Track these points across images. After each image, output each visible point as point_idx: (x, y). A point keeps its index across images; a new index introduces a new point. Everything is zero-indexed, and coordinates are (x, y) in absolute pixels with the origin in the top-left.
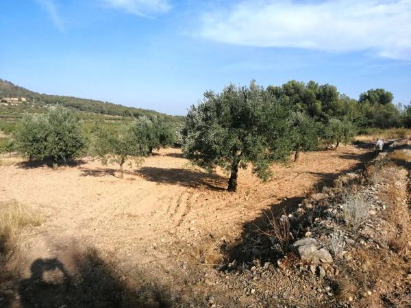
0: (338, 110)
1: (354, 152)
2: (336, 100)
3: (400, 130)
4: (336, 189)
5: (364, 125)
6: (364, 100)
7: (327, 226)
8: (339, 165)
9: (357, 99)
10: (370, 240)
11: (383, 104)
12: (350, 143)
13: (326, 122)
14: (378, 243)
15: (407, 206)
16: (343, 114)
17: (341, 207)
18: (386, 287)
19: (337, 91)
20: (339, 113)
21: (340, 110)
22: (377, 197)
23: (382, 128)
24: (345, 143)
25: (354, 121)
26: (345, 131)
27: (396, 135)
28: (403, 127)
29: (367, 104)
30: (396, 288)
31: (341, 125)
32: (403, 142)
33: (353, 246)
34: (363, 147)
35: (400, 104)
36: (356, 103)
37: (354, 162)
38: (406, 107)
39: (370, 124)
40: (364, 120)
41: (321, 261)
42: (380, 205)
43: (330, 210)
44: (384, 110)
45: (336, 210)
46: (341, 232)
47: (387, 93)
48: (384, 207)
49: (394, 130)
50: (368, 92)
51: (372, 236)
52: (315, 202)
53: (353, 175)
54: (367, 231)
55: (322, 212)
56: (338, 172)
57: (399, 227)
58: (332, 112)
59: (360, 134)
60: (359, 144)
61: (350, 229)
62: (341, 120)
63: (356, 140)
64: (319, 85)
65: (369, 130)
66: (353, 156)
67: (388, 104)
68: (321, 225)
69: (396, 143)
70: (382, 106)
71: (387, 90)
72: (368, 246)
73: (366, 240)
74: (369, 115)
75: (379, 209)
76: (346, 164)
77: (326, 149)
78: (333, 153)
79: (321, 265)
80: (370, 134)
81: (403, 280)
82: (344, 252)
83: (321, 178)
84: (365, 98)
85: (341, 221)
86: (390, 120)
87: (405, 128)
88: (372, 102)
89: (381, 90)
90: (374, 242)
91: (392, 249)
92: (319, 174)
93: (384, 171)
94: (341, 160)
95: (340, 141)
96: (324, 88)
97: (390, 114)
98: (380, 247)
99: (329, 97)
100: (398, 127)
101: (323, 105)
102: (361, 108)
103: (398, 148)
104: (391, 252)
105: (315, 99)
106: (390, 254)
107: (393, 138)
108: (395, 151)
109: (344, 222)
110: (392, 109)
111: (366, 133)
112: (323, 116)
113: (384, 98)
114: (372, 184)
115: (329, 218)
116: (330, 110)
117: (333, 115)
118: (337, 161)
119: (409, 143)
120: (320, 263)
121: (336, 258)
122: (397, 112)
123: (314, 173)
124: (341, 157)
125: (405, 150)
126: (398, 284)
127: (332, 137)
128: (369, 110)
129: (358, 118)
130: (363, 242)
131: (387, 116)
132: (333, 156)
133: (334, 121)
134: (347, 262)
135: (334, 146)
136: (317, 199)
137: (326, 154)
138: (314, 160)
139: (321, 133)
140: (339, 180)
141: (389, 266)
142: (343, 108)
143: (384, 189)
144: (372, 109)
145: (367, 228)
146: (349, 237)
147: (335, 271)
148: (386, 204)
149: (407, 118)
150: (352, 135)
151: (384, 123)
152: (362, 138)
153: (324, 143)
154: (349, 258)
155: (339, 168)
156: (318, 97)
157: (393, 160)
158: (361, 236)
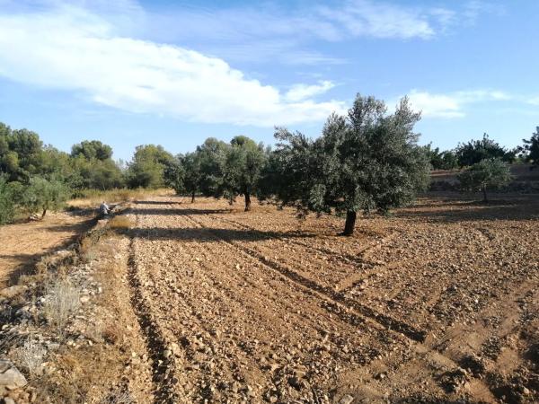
0: (43, 166)
1: (68, 222)
2: (40, 152)
3: (122, 191)
4: (38, 276)
5: (80, 186)
6: (77, 154)
7: (20, 332)
8: (47, 241)
9: (69, 151)
10: (81, 337)
11: (101, 159)
12: (61, 210)
13: (26, 183)
14: (90, 339)
15: (127, 282)
16: (51, 171)
17: (43, 300)
18: (99, 392)
19: (40, 140)
20: (44, 169)
21: (46, 166)
22: (91, 279)
23: (102, 189)
24: (55, 209)
25: (66, 180)
26: (54, 194)
27: (118, 198)
28: (125, 188)
29: (81, 159)
30: (111, 389)
31: (48, 186)
32: (126, 206)
33: (57, 351)
34: (79, 214)
35: (121, 161)
36: (67, 158)
37: (67, 235)
38: (127, 164)
39: (86, 185)
40: (80, 180)
41: (8, 389)
42: (95, 287)
43: (26, 308)
44: (103, 167)
45: (34, 307)
46: (40, 336)
47: (105, 146)
48: (100, 289)
49: (115, 191)
50: (82, 143)
51: (83, 331)
52: (7, 301)
53: (64, 253)
54: (78, 326)
55: (13, 313)
56: (45, 251)
57: (117, 311)
58: (34, 168)
59: (74, 197)
60: (73, 211)
61: (54, 330)
62: (48, 179)
63: (69, 206)
64: (13, 129)
65: (86, 192)
66: (66, 228)
67: (107, 160)
68: (11, 334)
69: (118, 207)
70: (100, 162)
71: (104, 143)
72: (78, 346)
73: (75, 337)
74: (84, 173)
75: (93, 293)
76: (57, 239)
77: (29, 220)
78: (39, 225)
79: (7, 396)
80: (88, 198)
81: (119, 377)
82: (44, 364)
83: (19, 263)
84: (79, 151)
85: (42, 321)
86: (111, 180)
87: (128, 188)
88: (87, 157)
89: (98, 143)
90: (86, 338)
91: (108, 341)
92: (16, 257)
93: (102, 243)
94: (50, 234)
95: (48, 208)
96: (21, 134)
97: (110, 172)
98: (94, 342)
99: (29, 148)
100: (120, 188)
101: (20, 157)
102: (74, 164)
103: (120, 213)
104: (107, 345)
105: (7, 149)
106: (105, 348)
107: (115, 201)
108: (117, 216)
109: (46, 321)
110: (113, 165)
111: (83, 197)
112: (21, 174)
113: (102, 153)
114: (87, 262)
115: (24, 321)
116: (31, 165)
117: (37, 172)
118: (44, 235)
119: (132, 207)
120: (6, 392)
121: (32, 377)
122: (118, 170)
123: (9, 257)
124: (50, 229)
125: (128, 216)
126: (114, 383)
127: (36, 203)
128: (85, 167)
129: (71, 177)
130: (71, 343)
131: (107, 175)
132: (38, 229)
133: (37, 180)
134: (49, 377)
135: (39, 215)
136: (10, 296)
137: (28, 227)
138: (10, 238)
139: (17, 198)
140: (42, 263)
141: (105, 364)
142: (49, 163)
143: (101, 267)
144: (88, 166)
145: (76, 322)
146: (53, 340)
147: (30, 397)
148: (102, 286)
149: (130, 177)
150: (63, 200)
151: (104, 183)
152: (77, 203)
153: (24, 212)
154: (52, 370)
155: (47, 246)
156: (12, 146)
157: (113, 228)
158: (69, 335)
